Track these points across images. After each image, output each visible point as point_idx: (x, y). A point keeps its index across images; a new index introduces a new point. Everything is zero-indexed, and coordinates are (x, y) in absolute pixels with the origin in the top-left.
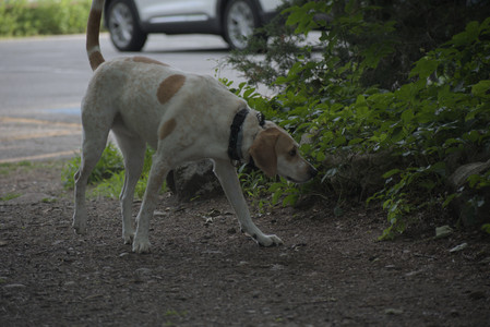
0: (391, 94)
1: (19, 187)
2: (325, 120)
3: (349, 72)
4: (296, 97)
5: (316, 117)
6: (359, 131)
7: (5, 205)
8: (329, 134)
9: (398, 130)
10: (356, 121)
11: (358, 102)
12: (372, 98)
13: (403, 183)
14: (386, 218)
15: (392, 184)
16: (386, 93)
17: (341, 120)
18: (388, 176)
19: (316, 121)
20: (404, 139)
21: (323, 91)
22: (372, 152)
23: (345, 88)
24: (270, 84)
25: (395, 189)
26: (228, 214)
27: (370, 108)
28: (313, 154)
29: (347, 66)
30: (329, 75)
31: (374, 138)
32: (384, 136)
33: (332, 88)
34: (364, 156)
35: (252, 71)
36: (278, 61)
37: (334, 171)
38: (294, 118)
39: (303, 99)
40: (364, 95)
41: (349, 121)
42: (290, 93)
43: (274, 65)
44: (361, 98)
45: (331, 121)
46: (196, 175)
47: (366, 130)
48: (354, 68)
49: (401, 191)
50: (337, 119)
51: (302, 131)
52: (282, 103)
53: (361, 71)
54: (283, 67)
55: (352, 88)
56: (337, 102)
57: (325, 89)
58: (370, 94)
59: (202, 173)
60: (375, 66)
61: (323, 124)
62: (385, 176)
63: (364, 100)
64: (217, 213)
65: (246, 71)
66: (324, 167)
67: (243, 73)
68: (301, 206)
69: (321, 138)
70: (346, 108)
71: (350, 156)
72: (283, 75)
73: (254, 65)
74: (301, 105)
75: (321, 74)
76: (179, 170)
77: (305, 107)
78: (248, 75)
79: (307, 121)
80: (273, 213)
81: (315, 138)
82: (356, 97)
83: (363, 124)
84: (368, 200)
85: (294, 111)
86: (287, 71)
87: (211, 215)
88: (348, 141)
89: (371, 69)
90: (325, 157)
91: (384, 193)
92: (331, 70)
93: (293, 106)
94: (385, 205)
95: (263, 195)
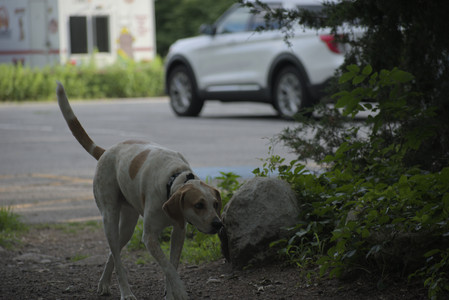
0: (433, 176)
1: (86, 247)
2: (370, 199)
3: (393, 153)
4: (342, 174)
5: (361, 195)
6: (402, 211)
7: (74, 266)
8: (374, 213)
9: (439, 212)
10: (399, 201)
11: (401, 182)
12: (415, 179)
13: (443, 263)
14: (427, 295)
15: (432, 263)
16: (428, 175)
17: (385, 200)
18: (429, 255)
19: (362, 200)
20: (445, 220)
21: (368, 170)
22: (414, 231)
23: (389, 168)
24: (318, 161)
25: (435, 267)
26: (278, 283)
27: (412, 189)
28: (359, 231)
29: (391, 147)
30: (373, 155)
31: (416, 218)
32: (425, 217)
33: (377, 167)
34: (407, 234)
35: (302, 148)
36: (326, 139)
37: (378, 248)
38: (341, 194)
39: (349, 177)
40: (406, 175)
41: (393, 201)
42: (337, 170)
43: (322, 142)
44: (404, 179)
45: (375, 199)
46: (249, 245)
47: (409, 210)
48: (397, 149)
49: (441, 269)
50: (381, 199)
51: (348, 208)
52: (330, 179)
53: (404, 152)
54: (331, 145)
55: (395, 168)
56: (381, 181)
57: (370, 167)
58: (413, 174)
59: (254, 244)
60: (416, 147)
61: (369, 203)
62: (426, 255)
63: (406, 181)
64: (268, 282)
65: (296, 148)
66: (369, 243)
67: (294, 150)
68: (346, 279)
69: (366, 216)
70: (390, 188)
71: (392, 234)
72: (331, 153)
73: (304, 142)
74: (348, 182)
75: (366, 154)
76: (233, 240)
77: (350, 185)
78: (298, 152)
79: (352, 199)
80: (320, 284)
81: (360, 216)
82: (399, 177)
83: (406, 204)
84: (410, 277)
85: (341, 188)
86: (335, 149)
87: (263, 284)
88: (391, 220)
89: (412, 150)
90: (370, 234)
91: (425, 270)
92: (376, 150)
93: (340, 183)
94: (426, 282)
95: (311, 267)
